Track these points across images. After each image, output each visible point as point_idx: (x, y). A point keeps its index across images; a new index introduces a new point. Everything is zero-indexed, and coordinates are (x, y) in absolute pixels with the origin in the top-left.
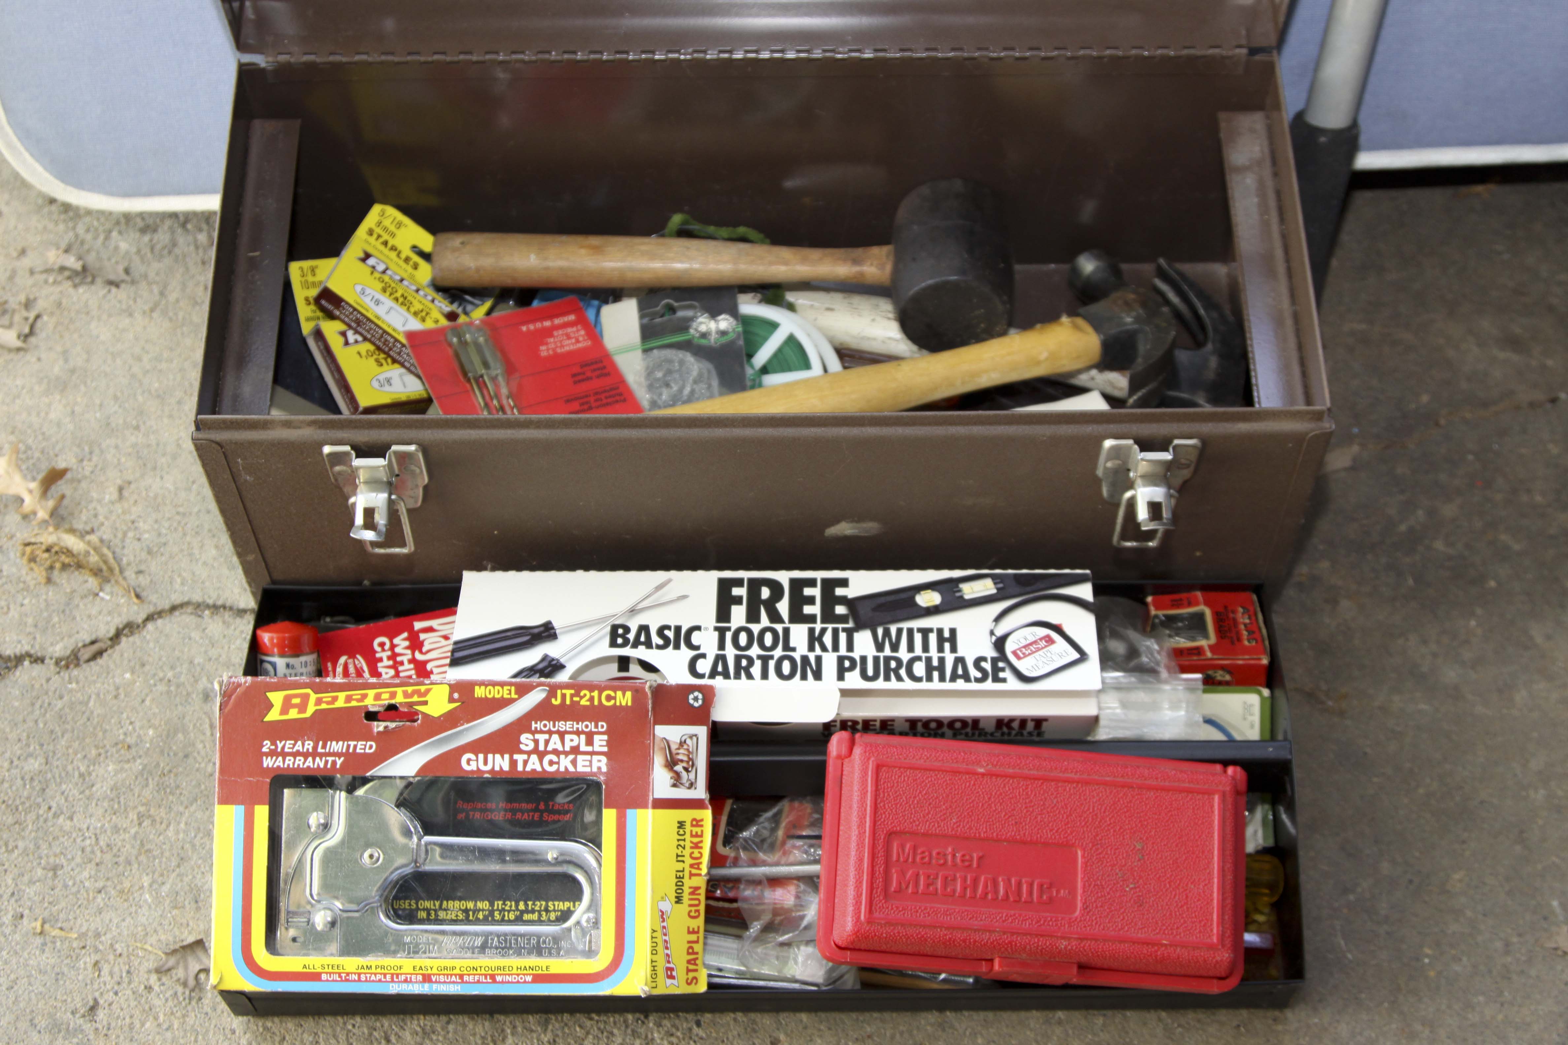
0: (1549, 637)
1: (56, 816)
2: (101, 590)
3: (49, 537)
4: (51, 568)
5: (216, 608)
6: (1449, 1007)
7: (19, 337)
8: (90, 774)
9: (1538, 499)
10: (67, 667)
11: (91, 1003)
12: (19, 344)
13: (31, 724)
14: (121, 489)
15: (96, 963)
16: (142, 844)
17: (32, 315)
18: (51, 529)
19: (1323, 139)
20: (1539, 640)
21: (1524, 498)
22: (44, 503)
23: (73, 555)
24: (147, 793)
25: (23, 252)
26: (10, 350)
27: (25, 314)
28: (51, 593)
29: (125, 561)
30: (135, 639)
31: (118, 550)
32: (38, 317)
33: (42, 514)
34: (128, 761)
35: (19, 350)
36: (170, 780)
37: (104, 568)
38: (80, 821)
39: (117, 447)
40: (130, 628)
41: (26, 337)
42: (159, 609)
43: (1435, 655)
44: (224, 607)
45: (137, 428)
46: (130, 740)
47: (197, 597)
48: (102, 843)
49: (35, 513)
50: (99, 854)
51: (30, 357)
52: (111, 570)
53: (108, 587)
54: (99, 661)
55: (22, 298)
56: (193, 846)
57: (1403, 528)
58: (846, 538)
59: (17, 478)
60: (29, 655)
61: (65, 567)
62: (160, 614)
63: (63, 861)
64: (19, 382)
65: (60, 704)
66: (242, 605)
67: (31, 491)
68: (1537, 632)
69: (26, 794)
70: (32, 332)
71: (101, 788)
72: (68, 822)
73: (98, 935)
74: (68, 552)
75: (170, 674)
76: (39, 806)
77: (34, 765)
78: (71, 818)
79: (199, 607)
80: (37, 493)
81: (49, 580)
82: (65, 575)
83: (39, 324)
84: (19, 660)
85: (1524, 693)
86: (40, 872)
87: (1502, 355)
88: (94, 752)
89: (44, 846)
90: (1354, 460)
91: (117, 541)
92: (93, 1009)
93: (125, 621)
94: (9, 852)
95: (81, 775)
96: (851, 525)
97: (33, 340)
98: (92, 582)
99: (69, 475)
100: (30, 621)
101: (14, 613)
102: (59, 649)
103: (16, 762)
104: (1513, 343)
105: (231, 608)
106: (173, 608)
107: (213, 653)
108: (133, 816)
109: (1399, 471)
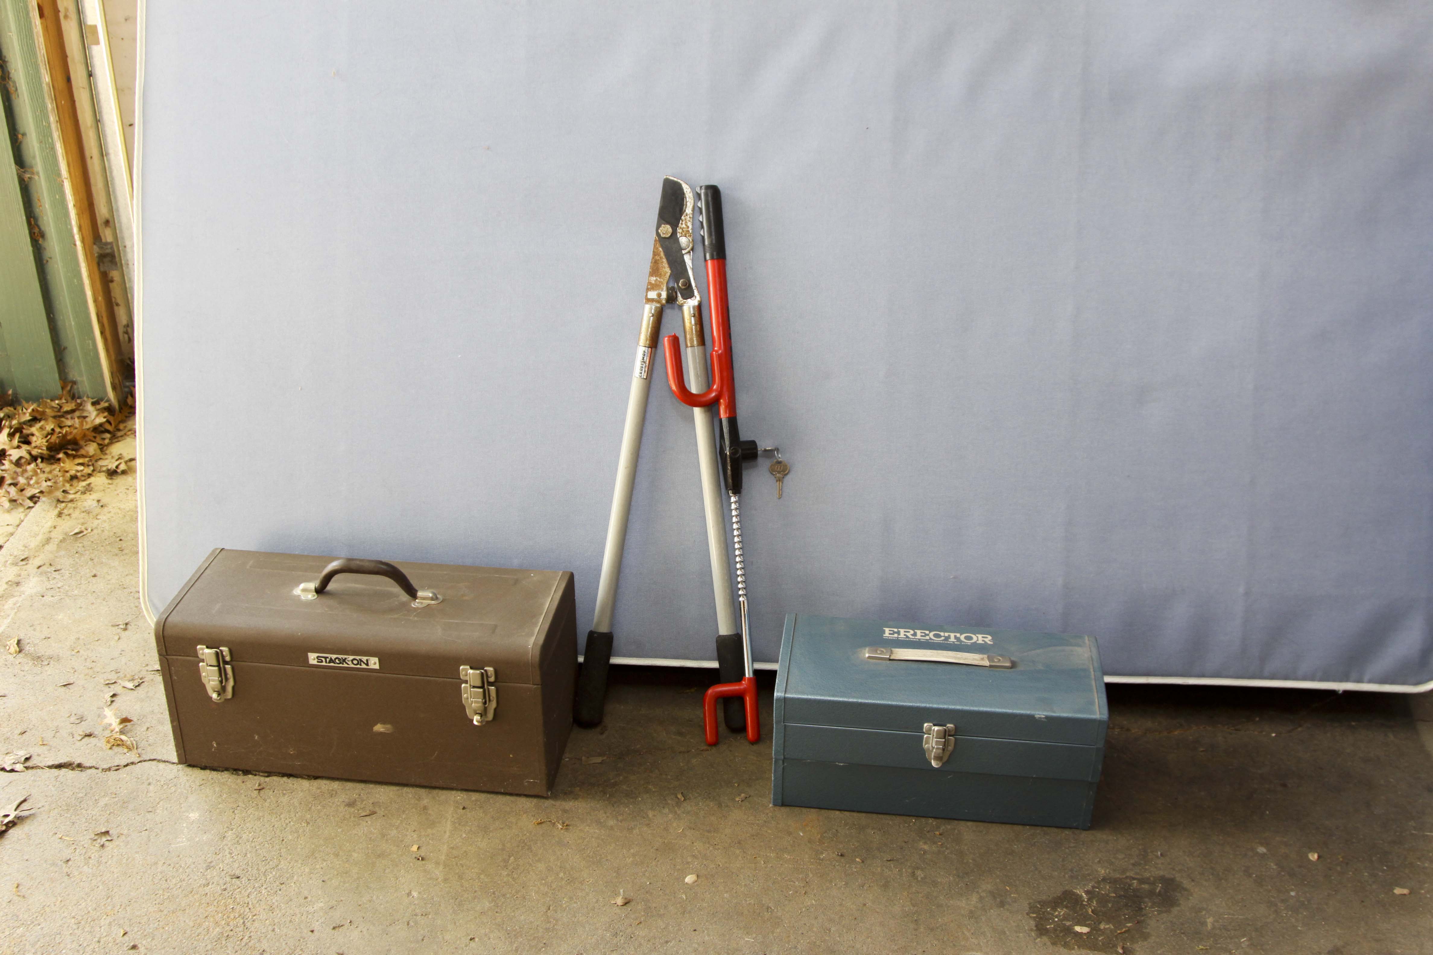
0: (654, 816)
1: (81, 809)
2: (128, 752)
3: (118, 736)
4: (113, 745)
5: (165, 761)
6: (567, 916)
7: (133, 686)
8: (99, 800)
9: (669, 777)
10: (105, 771)
11: (68, 859)
12: (133, 688)
13: (85, 784)
14: (148, 728)
15: (75, 848)
16: (107, 820)
17: (141, 681)
18: (118, 734)
19: (595, 635)
20: (650, 816)
21: (664, 776)
22: (119, 726)
23: (123, 741)
24: (116, 807)
25: (147, 665)
26: (129, 689)
27: (139, 681)
28: (110, 752)
29: (140, 746)
30: (133, 766)
31: (139, 743)
32: (143, 682)
33: (117, 729)
34: (113, 798)
35: (132, 689)
36: (126, 805)
37: (131, 746)
38: (89, 812)
39: (152, 718)
40: (133, 763)
41: (136, 686)
42: (145, 759)
43: (607, 817)
44: (167, 762)
45: (162, 713)
46: (117, 793)
47: (159, 758)
48: (94, 818)
49: (115, 729)
50: (91, 821)
51: (135, 692)
52: (133, 747)
53: (130, 752)
54: (118, 771)
55: (141, 677)
56: (125, 822)
57: (613, 781)
58: (381, 733)
59: (113, 718)
60: (94, 767)
61: (118, 745)
62: (145, 761)
63: (78, 821)
64: (128, 698)
65: (98, 780)
66: (174, 761)
67: (116, 722)
68: (650, 814)
69: (74, 802)
70: (139, 685)
71: (102, 803)
72: (85, 812)
73: (80, 841)
74: (122, 740)
75: (140, 777)
76: (77, 806)
77: (81, 795)
78: (86, 810)
79: (159, 761)
80: (118, 723)
81: (111, 748)
82: (117, 748)
83: (143, 684)
84: (90, 768)
85: (637, 830)
86: (68, 823)
87: (674, 737)
88: (103, 794)
89: (73, 816)
90: (602, 761)
91: (140, 741)
92: (68, 861)
93: (131, 761)
94: (61, 816)
95: (96, 800)
96: (383, 726)
97: (138, 688)
98: (126, 750)
99: (132, 722)
100: (99, 758)
101: (95, 756)
102: (106, 766)
103: (75, 794)
104: (680, 734)
105: (170, 762)
106: (150, 760)
107: (157, 773)
108: (108, 812)
109: (619, 765)
